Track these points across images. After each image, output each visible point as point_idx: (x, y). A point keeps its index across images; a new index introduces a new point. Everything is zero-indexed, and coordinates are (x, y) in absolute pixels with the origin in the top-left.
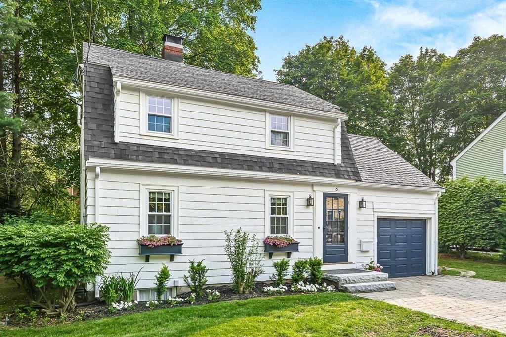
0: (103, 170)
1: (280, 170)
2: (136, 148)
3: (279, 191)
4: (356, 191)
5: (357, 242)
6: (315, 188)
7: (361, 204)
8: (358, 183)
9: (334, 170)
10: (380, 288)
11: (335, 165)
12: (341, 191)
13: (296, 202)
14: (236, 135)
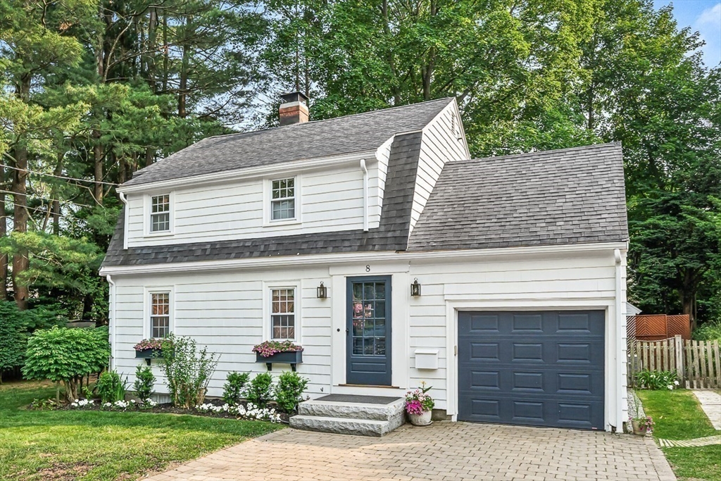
0: (115, 277)
1: (275, 253)
2: (139, 251)
3: (283, 280)
4: (405, 268)
5: (409, 352)
6: (332, 271)
7: (416, 289)
8: (402, 255)
9: (361, 241)
10: (346, 429)
11: (366, 232)
12: (376, 271)
13: (304, 293)
14: (230, 217)
